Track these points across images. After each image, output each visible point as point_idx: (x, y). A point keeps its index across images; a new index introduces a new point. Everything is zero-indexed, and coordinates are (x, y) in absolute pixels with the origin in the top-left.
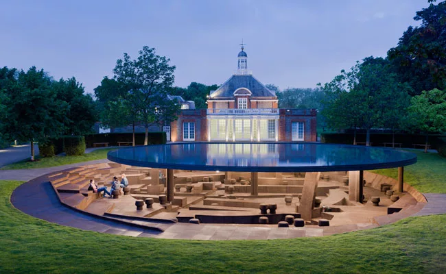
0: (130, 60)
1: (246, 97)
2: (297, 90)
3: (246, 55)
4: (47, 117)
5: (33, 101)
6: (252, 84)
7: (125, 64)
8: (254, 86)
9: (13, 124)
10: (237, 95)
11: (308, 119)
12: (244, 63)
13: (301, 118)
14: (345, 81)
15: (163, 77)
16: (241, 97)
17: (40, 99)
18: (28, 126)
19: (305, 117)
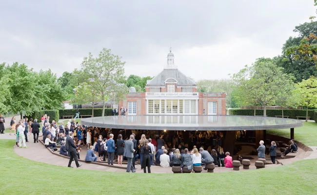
0: (93, 57)
1: (173, 84)
2: (207, 81)
3: (173, 56)
4: (33, 96)
5: (24, 84)
6: (178, 76)
7: (89, 60)
8: (179, 77)
9: (9, 100)
10: (167, 83)
11: (220, 100)
12: (172, 61)
13: (214, 99)
14: (248, 73)
15: (116, 69)
16: (170, 84)
17: (29, 83)
18: (20, 102)
19: (217, 98)
